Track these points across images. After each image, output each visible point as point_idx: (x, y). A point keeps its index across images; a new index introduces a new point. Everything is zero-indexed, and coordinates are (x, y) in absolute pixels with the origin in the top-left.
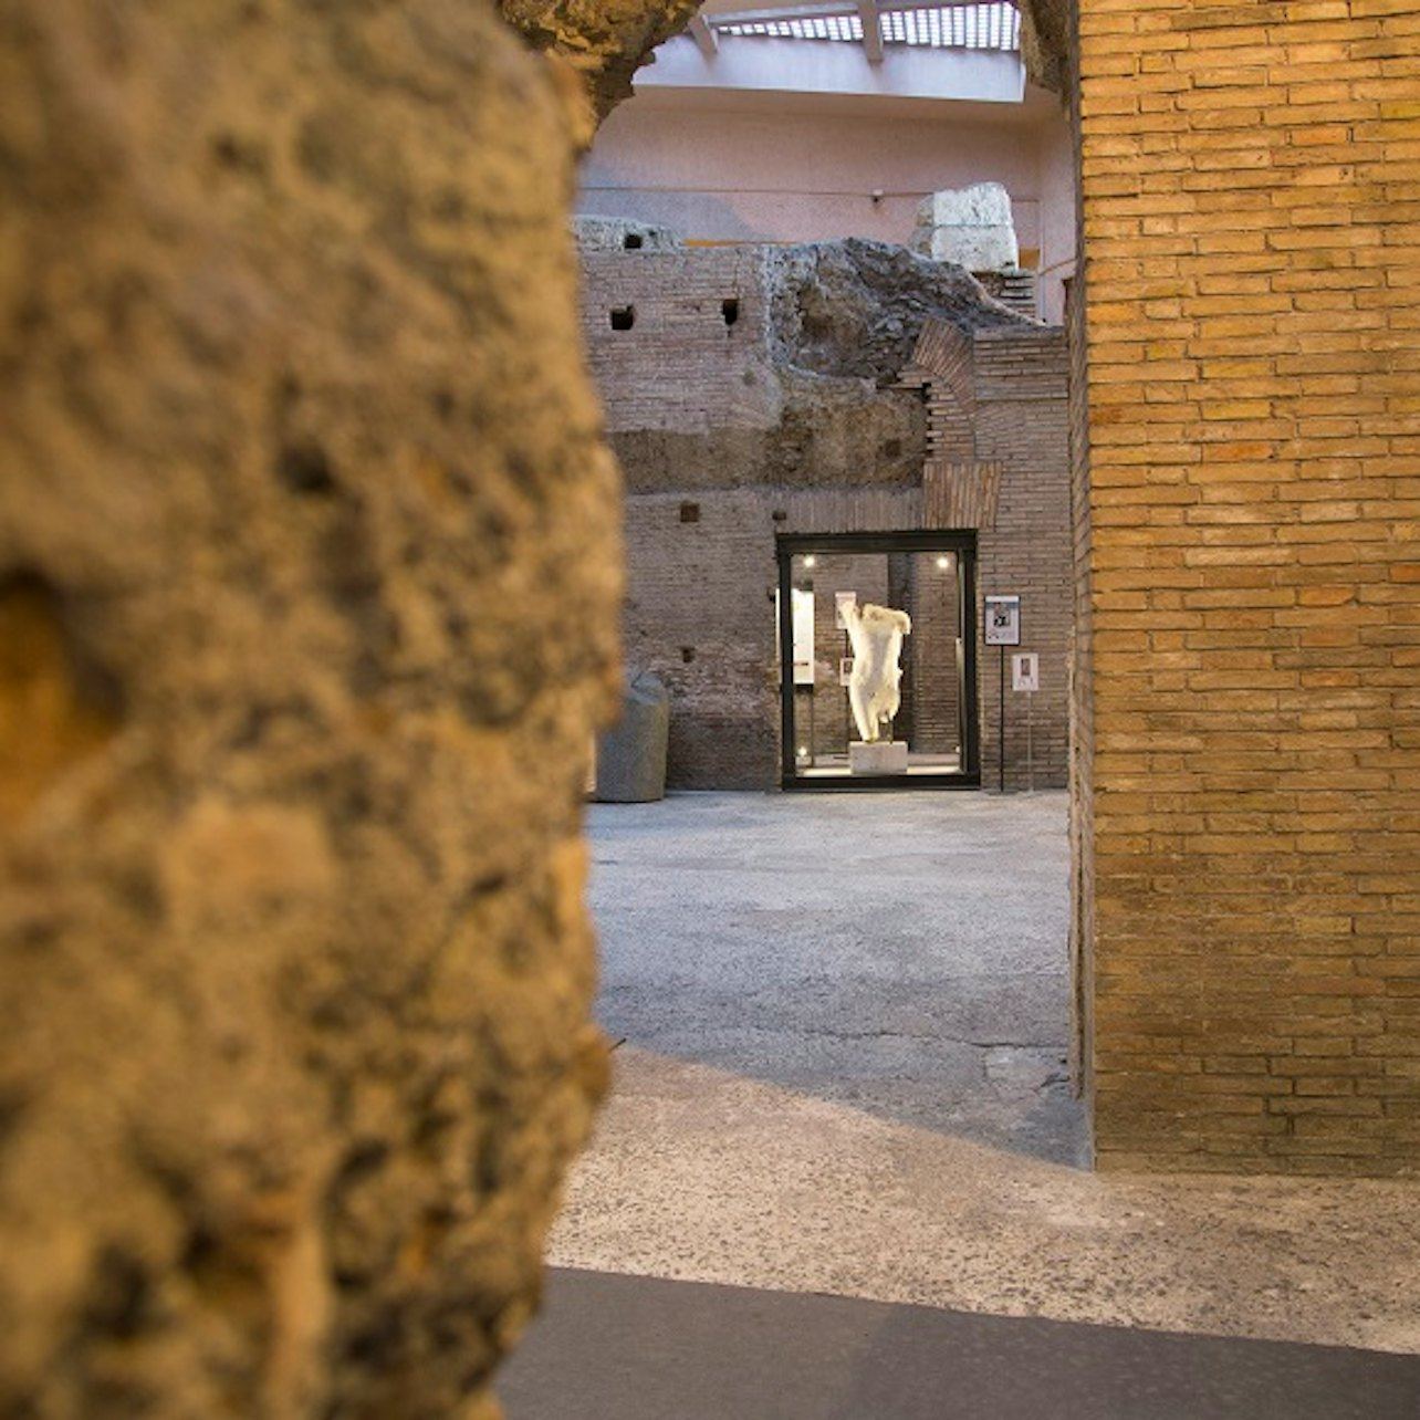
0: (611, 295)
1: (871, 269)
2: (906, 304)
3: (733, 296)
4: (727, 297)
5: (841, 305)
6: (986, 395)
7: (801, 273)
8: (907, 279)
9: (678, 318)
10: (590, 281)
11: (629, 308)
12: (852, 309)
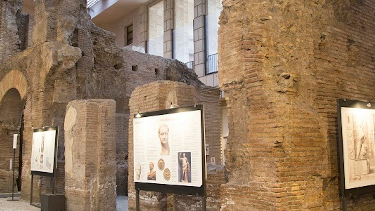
0: (132, 61)
1: (180, 67)
2: (186, 77)
3: (157, 68)
4: (156, 68)
5: (174, 74)
6: (201, 99)
7: (168, 65)
8: (186, 71)
9: (146, 71)
10: (128, 57)
11: (137, 66)
12: (176, 76)
